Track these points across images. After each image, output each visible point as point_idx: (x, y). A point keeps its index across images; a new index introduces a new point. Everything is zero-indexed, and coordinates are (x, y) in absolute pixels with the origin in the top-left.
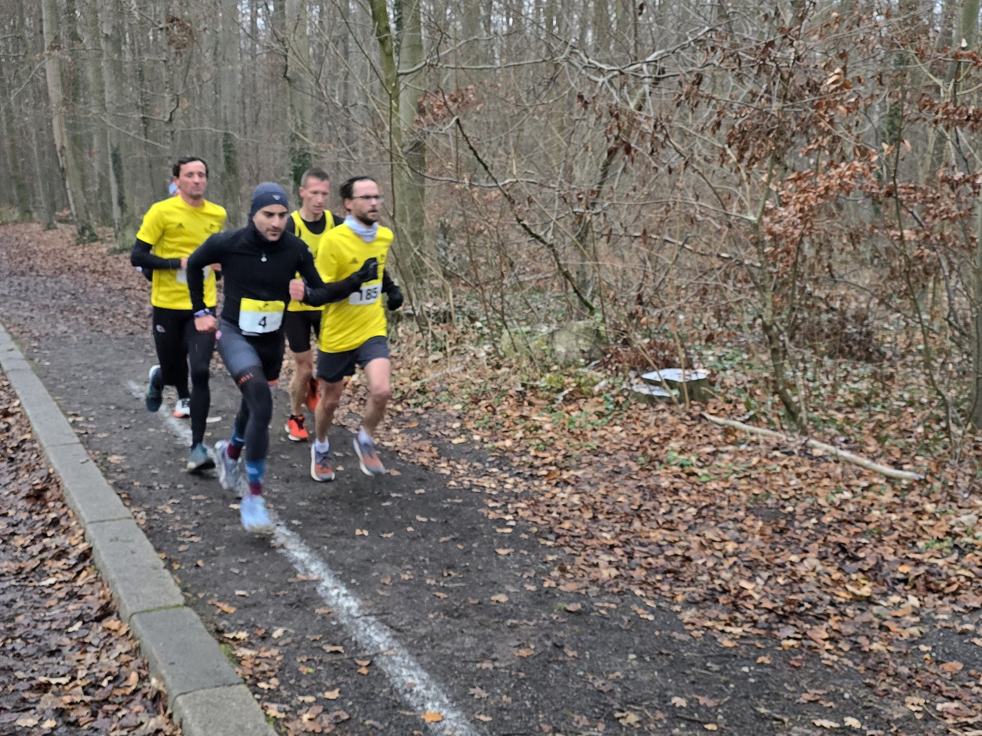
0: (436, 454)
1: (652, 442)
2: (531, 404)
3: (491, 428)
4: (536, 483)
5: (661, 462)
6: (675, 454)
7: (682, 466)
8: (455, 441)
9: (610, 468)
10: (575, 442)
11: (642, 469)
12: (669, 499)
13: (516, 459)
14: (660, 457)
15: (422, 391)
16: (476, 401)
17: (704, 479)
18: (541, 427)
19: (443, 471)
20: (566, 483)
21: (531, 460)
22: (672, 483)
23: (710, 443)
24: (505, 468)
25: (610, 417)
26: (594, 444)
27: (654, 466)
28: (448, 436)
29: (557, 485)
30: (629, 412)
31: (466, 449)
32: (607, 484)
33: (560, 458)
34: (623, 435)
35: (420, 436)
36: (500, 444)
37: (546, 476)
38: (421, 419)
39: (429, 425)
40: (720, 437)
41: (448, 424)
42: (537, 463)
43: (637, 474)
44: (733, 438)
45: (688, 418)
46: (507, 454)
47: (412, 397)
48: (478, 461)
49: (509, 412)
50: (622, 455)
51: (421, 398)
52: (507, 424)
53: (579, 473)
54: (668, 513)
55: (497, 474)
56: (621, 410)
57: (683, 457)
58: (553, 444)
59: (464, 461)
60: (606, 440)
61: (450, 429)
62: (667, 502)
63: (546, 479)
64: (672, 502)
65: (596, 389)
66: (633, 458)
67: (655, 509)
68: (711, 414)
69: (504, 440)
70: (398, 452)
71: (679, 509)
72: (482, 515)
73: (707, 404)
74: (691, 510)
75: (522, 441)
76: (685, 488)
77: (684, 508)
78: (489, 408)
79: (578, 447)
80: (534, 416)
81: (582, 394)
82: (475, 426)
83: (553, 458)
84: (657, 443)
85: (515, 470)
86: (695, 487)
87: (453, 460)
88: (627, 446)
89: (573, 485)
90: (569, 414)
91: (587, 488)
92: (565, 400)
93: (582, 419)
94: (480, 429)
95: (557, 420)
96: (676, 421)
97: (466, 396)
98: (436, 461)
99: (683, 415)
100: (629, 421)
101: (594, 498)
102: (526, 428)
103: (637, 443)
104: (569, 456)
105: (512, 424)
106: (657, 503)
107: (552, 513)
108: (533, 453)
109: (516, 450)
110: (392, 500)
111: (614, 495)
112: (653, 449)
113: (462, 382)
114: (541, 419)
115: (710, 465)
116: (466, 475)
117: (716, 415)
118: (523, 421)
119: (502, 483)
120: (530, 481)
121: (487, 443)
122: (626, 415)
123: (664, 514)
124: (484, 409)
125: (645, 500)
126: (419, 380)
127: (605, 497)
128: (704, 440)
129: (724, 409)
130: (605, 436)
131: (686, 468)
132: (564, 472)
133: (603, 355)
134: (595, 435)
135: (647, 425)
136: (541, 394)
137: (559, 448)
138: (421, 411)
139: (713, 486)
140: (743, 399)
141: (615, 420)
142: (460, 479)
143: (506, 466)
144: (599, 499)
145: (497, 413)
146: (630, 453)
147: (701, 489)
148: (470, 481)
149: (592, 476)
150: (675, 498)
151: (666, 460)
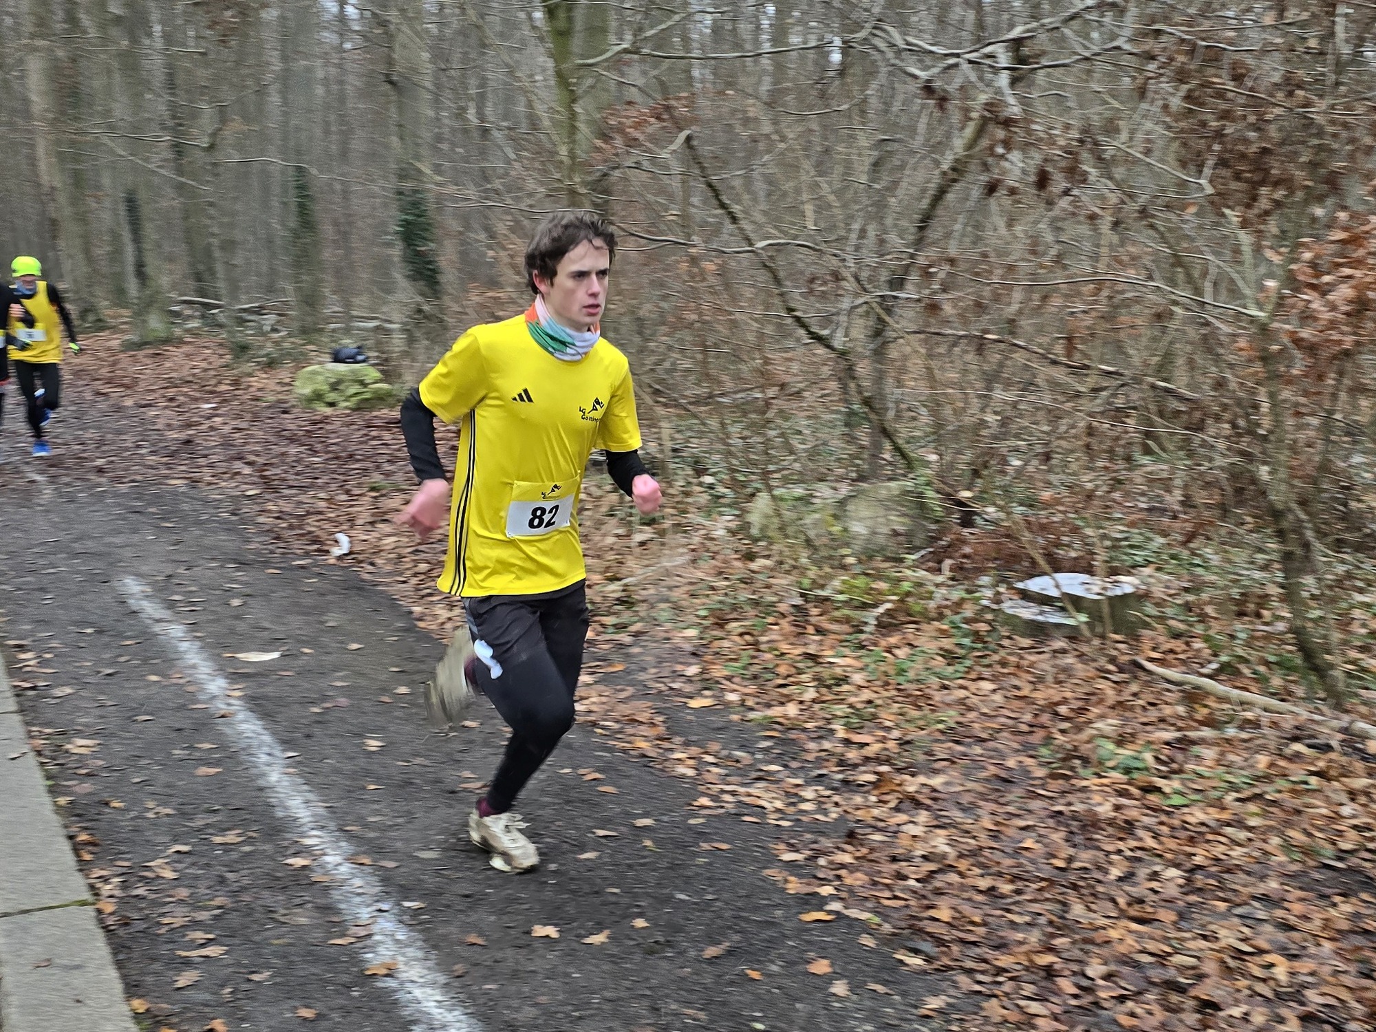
0: (661, 730)
1: (1056, 714)
2: (819, 631)
3: (755, 677)
4: (858, 799)
5: (1086, 761)
6: (1111, 746)
7: (1127, 771)
8: (695, 703)
9: (993, 770)
10: (915, 713)
11: (1054, 776)
12: (1121, 845)
13: (812, 745)
14: (1085, 749)
15: (626, 602)
16: (721, 623)
17: (1177, 800)
18: (844, 680)
19: (681, 770)
20: (918, 804)
21: (840, 748)
22: (1117, 808)
23: (1162, 720)
24: (794, 764)
25: (968, 663)
26: (951, 716)
27: (1072, 769)
28: (679, 693)
29: (897, 809)
30: (1003, 653)
31: (717, 720)
32: (993, 806)
33: (891, 745)
34: (998, 698)
35: (630, 691)
36: (776, 712)
37: (875, 785)
38: (628, 655)
39: (644, 669)
40: (1181, 710)
41: (679, 667)
42: (853, 755)
43: (1043, 787)
44: (1205, 711)
45: (1111, 667)
46: (793, 735)
47: (608, 614)
48: (742, 747)
49: (784, 647)
50: (1006, 741)
51: (626, 617)
52: (782, 670)
53: (937, 781)
54: (1127, 877)
55: (780, 776)
56: (986, 648)
57: (1126, 752)
58: (875, 716)
59: (714, 747)
60: (970, 709)
61: (683, 679)
62: (1119, 852)
63: (876, 792)
64: (1129, 853)
65: (932, 605)
66: (1028, 749)
67: (1099, 868)
68: (1151, 660)
69: (782, 704)
70: (594, 724)
71: (1148, 871)
72: (774, 883)
73: (1137, 638)
74: (1173, 872)
75: (817, 707)
76: (1147, 820)
77: (1157, 868)
78: (747, 637)
79: (921, 723)
80: (829, 655)
81: (910, 615)
82: (726, 673)
83: (880, 745)
84: (1067, 719)
85: (811, 769)
86: (1164, 818)
87: (695, 744)
88: (1010, 722)
89: (928, 808)
90: (890, 652)
91: (957, 815)
92: (880, 625)
93: (919, 665)
94: (736, 680)
95: (873, 666)
96: (1092, 673)
97: (703, 613)
98: (666, 745)
99: (1102, 662)
100: (1005, 671)
101: (974, 838)
102: (820, 681)
103: (1028, 717)
104: (908, 742)
105: (793, 671)
106: (1101, 854)
107: (905, 878)
108: (841, 733)
109: (808, 725)
110: (598, 844)
111: (1011, 832)
112: (1063, 731)
113: (692, 583)
114: (842, 661)
115: (1180, 771)
116: (724, 779)
117: (1161, 662)
118: (811, 664)
119: (793, 797)
120: (846, 795)
121: (752, 709)
122: (996, 657)
123: (1120, 879)
124: (737, 639)
125: (1074, 846)
126: (619, 579)
127: (995, 835)
128: (1153, 714)
129: (1171, 651)
130: (967, 701)
131: (1136, 775)
132: (907, 777)
133: (933, 540)
134: (948, 699)
135: (1040, 679)
136: (837, 614)
137: (888, 724)
138: (625, 638)
139: (1197, 815)
140: (1199, 629)
141: (978, 668)
142: (716, 788)
143: (794, 759)
144: (985, 840)
145: (763, 647)
146: (1020, 738)
147: (1176, 822)
148: (733, 793)
149: (961, 788)
150: (1134, 844)
151: (1094, 757)
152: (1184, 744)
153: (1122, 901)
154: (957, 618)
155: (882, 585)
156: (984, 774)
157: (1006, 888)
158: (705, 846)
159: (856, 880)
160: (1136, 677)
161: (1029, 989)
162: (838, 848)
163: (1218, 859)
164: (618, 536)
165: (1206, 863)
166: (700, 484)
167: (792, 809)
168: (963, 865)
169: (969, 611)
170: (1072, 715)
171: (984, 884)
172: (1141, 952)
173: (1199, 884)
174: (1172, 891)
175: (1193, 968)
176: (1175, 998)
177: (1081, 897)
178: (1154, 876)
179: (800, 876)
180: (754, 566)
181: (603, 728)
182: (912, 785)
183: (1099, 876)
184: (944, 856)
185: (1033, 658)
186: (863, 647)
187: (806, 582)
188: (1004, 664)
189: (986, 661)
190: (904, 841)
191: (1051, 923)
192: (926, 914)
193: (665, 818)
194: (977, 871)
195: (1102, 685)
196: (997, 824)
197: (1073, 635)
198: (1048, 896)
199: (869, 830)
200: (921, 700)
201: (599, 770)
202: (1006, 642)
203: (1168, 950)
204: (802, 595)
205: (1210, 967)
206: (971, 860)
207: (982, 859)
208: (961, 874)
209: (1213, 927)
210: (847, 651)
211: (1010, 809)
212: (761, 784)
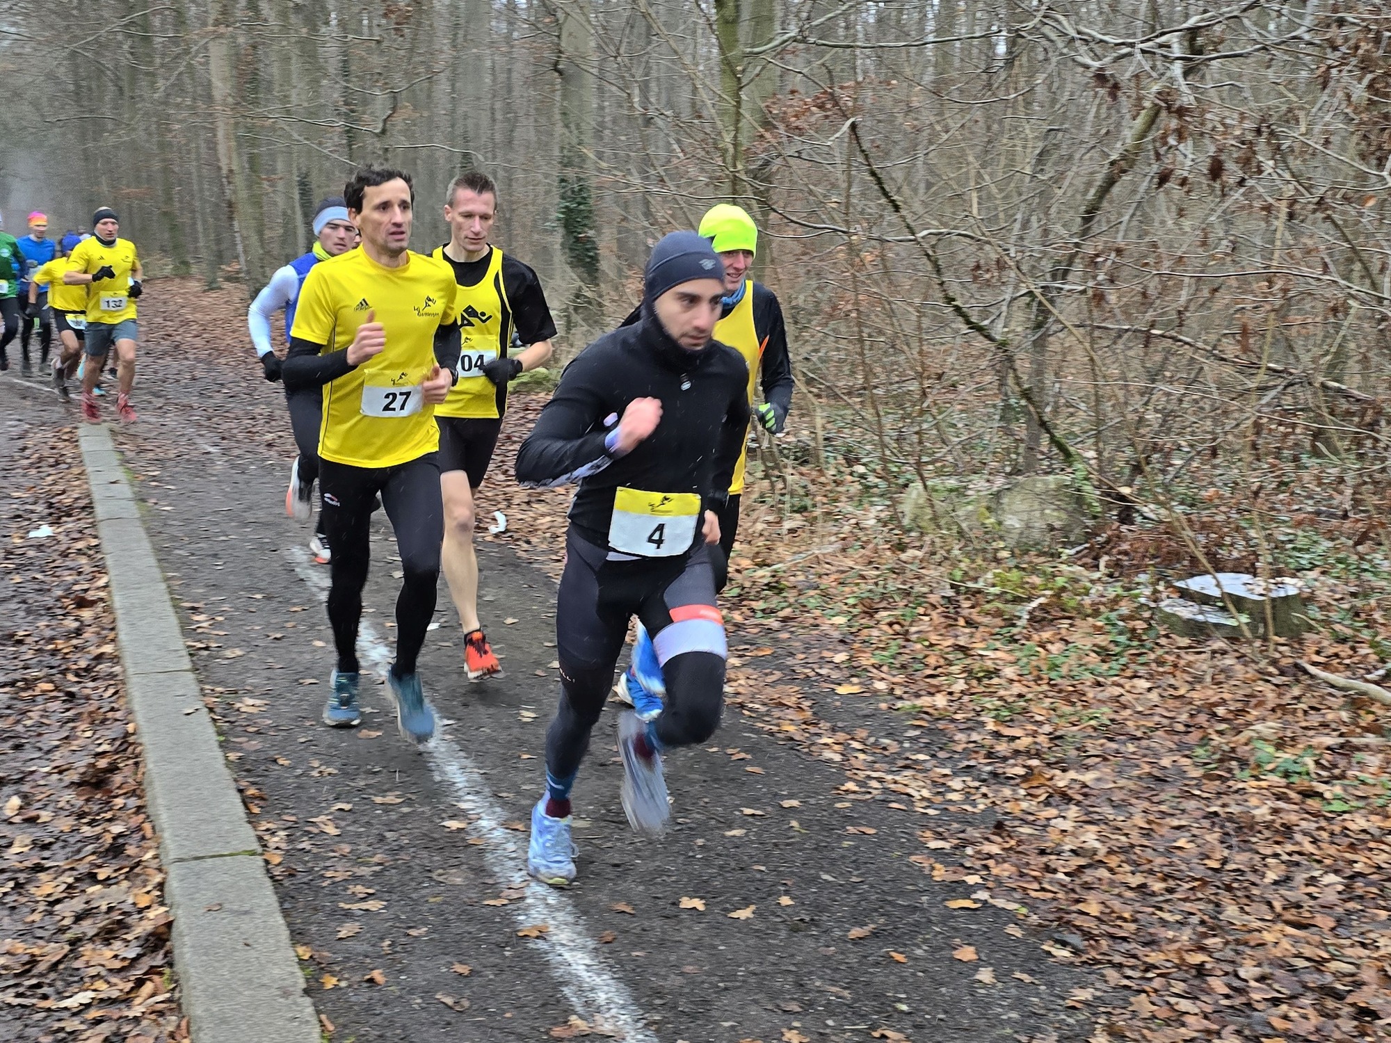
0: (809, 714)
1: (1214, 715)
2: (970, 623)
3: (903, 667)
4: (1007, 792)
5: (1243, 763)
6: (1271, 749)
7: (1287, 775)
8: (842, 690)
9: (1147, 769)
10: (1068, 709)
11: (1208, 776)
12: (1278, 849)
13: (960, 736)
14: (1242, 751)
15: (775, 587)
16: (871, 612)
17: (1337, 806)
18: (996, 672)
19: (828, 754)
20: (1067, 799)
21: (989, 741)
22: (1275, 811)
23: (1324, 725)
24: (942, 755)
25: (1123, 660)
26: (1105, 713)
27: (1230, 770)
28: (827, 679)
29: (1047, 804)
30: (1160, 652)
31: (866, 708)
32: (1146, 804)
33: (1042, 739)
34: (1154, 696)
35: (778, 675)
36: (925, 701)
37: (1025, 778)
38: (776, 640)
39: (792, 655)
40: (1345, 715)
41: (826, 654)
42: (1002, 748)
43: (1198, 786)
44: (1371, 717)
45: (1271, 669)
46: (941, 725)
47: (757, 599)
48: (889, 735)
49: (934, 638)
50: (1161, 740)
51: (774, 602)
52: (932, 661)
53: (1088, 777)
54: (1285, 880)
55: (928, 765)
56: (1143, 646)
57: (1286, 756)
58: (1025, 711)
59: (862, 733)
60: (1125, 707)
61: (831, 665)
62: (1276, 855)
63: (1025, 785)
64: (1285, 857)
65: (1087, 601)
66: (1183, 749)
67: (1255, 871)
68: (1314, 664)
69: (932, 694)
70: (742, 706)
71: (1306, 876)
72: (921, 870)
73: (1301, 642)
74: (1331, 878)
75: (966, 698)
76: (1304, 824)
77: (1316, 874)
78: (896, 627)
79: (1074, 719)
80: (979, 647)
81: (1063, 610)
82: (873, 661)
83: (1030, 740)
84: (1223, 720)
85: (960, 760)
86: (1323, 823)
87: (842, 729)
88: (1165, 722)
89: (1078, 803)
90: (1044, 647)
91: (1107, 811)
92: (1032, 619)
93: (1073, 661)
94: (885, 668)
95: (1025, 660)
96: (1251, 674)
97: (851, 601)
98: (813, 730)
99: (1263, 664)
100: (1161, 669)
101: (1126, 835)
102: (969, 672)
103: (1184, 717)
104: (1060, 737)
105: (942, 662)
106: (1257, 857)
107: (1055, 871)
108: (991, 726)
109: (957, 717)
110: (744, 822)
111: (1164, 831)
112: (1221, 733)
113: (843, 572)
114: (995, 654)
115: (1342, 776)
116: (871, 765)
117: (1325, 666)
118: (961, 656)
119: (940, 787)
120: (994, 787)
121: (900, 698)
122: (1153, 656)
123: (1276, 883)
124: (886, 628)
125: (1230, 847)
126: (769, 565)
127: (1147, 833)
128: (1315, 719)
129: (1337, 655)
130: (1122, 699)
131: (1295, 779)
132: (1058, 772)
133: (1089, 536)
134: (1100, 696)
135: (1199, 679)
136: (988, 606)
137: (1038, 718)
138: (775, 625)
139: (1359, 822)
140: (1366, 635)
141: (1133, 666)
142: (862, 775)
143: (941, 749)
144: (1136, 838)
145: (914, 637)
146: (1176, 738)
147: (1337, 829)
148: (880, 780)
149: (1112, 785)
150: (1290, 847)
151: (1252, 761)
152: (1347, 750)
153: (1278, 905)
154: (1113, 615)
155: (1036, 580)
156: (1136, 772)
157: (1157, 886)
158: (851, 829)
159: (1004, 871)
160: (1298, 681)
161: (1179, 987)
162: (987, 839)
163: (1379, 868)
164: (768, 523)
165: (1367, 871)
166: (851, 474)
167: (939, 799)
168: (1113, 861)
169: (1125, 608)
170: (1230, 716)
171: (1135, 881)
172: (1296, 956)
173: (1360, 892)
174: (1330, 897)
175: (1353, 975)
176: (1330, 1004)
177: (1235, 898)
178: (1312, 881)
179: (946, 864)
180: (903, 556)
181: (751, 710)
182: (1062, 780)
183: (1253, 878)
184: (1095, 852)
185: (1191, 658)
186: (1016, 641)
187: (958, 574)
188: (1160, 662)
189: (1142, 659)
190: (1053, 835)
191: (1202, 922)
192: (1074, 908)
193: (812, 801)
194: (1127, 868)
195: (1261, 686)
196: (1149, 822)
197: (1234, 636)
198: (1200, 895)
199: (1017, 823)
200: (1074, 695)
201: (746, 752)
202: (1163, 641)
203: (1326, 956)
204: (952, 586)
205: (1368, 975)
206: (1123, 858)
207: (1134, 857)
208: (1111, 870)
209: (1372, 935)
210: (998, 644)
211: (1163, 808)
212: (909, 773)
